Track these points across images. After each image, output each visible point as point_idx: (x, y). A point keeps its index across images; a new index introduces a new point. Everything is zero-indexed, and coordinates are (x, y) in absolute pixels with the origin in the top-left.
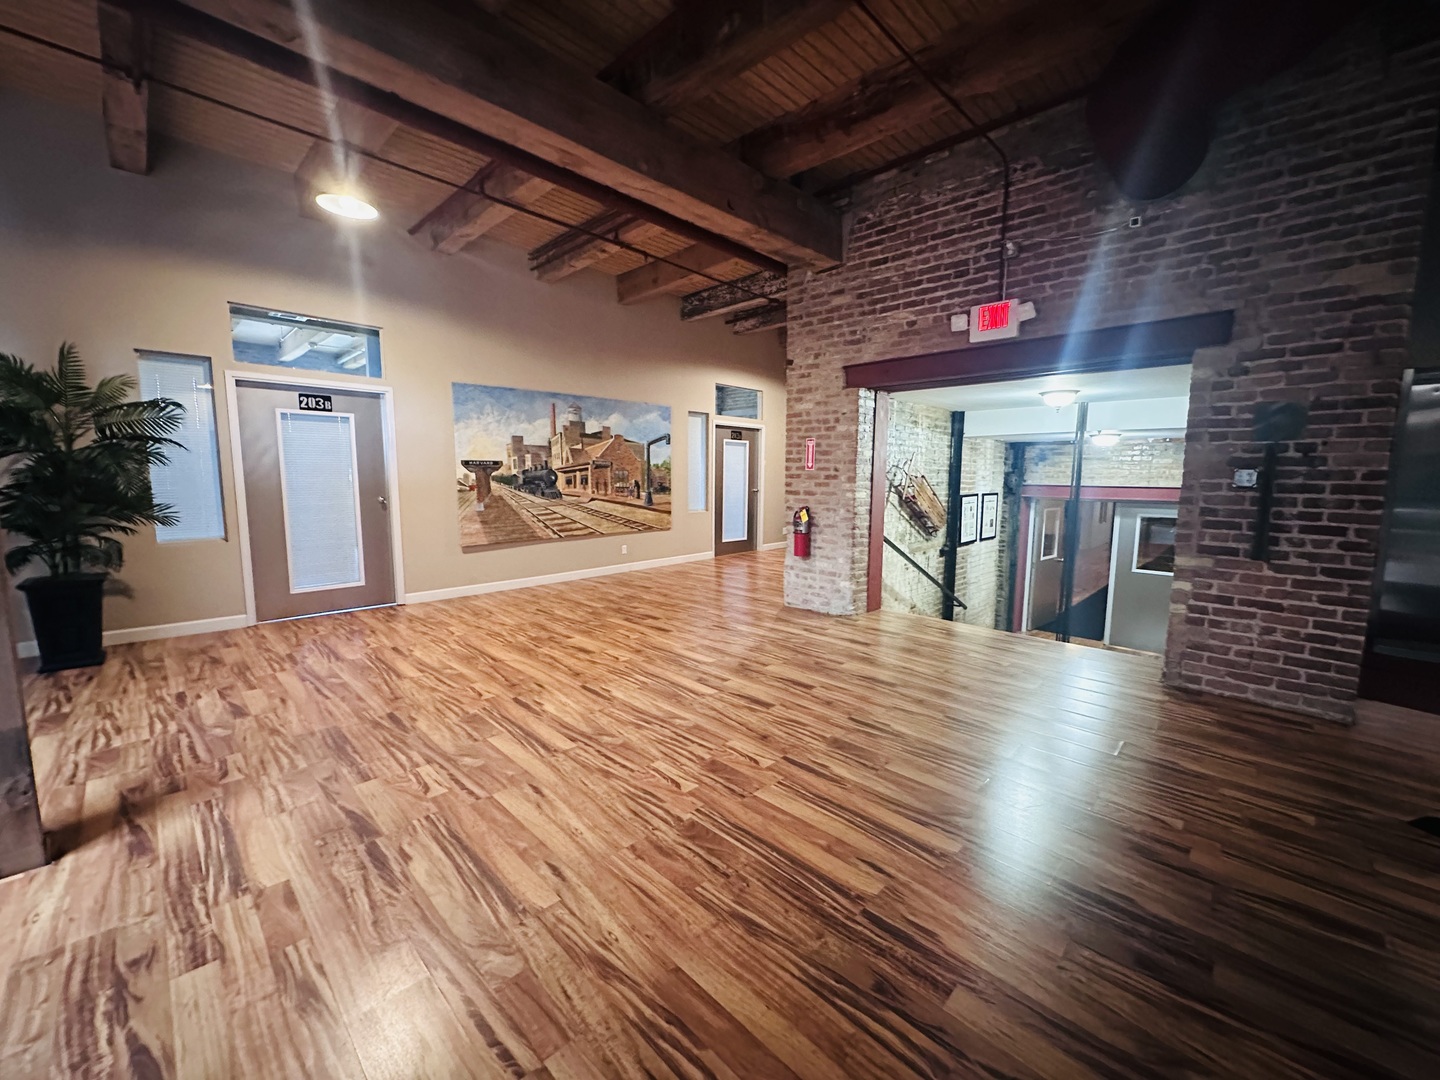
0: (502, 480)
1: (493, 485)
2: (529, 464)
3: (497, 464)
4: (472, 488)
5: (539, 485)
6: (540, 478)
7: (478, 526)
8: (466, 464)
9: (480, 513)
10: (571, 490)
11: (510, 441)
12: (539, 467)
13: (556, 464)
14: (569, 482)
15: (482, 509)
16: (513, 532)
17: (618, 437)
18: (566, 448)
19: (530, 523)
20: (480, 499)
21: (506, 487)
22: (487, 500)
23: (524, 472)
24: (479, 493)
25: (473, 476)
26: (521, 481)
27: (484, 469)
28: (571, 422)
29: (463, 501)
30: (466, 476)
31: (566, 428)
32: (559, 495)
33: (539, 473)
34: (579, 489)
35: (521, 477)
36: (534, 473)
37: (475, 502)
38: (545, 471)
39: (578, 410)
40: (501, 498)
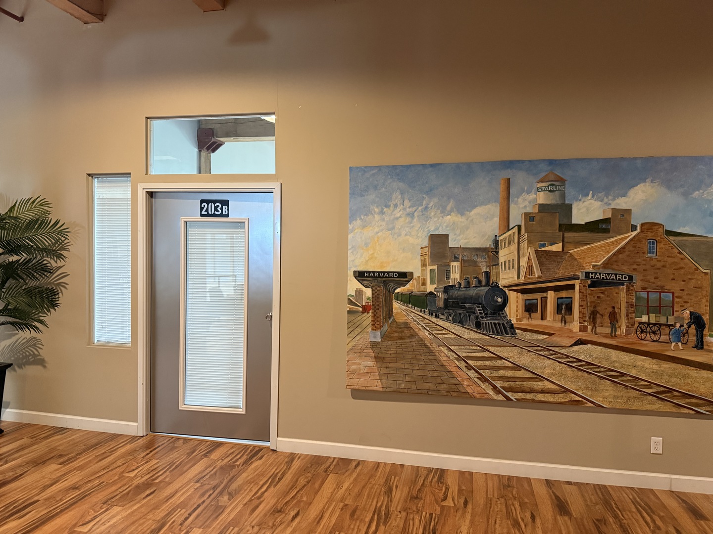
0: (411, 299)
1: (396, 305)
2: (455, 276)
3: (404, 277)
4: (365, 309)
5: (471, 311)
6: (475, 300)
7: (371, 363)
8: (360, 275)
9: (374, 345)
10: (535, 321)
11: (426, 242)
12: (474, 283)
13: (506, 278)
14: (530, 308)
15: (379, 340)
16: (424, 379)
17: (649, 227)
18: (529, 252)
19: (453, 369)
20: (376, 325)
21: (416, 310)
22: (386, 328)
23: (447, 289)
24: (375, 316)
25: (368, 292)
26: (441, 304)
27: (385, 284)
28: (541, 206)
29: (352, 327)
30: (359, 293)
31: (529, 217)
32: (509, 329)
33: (473, 292)
34: (551, 320)
35: (442, 296)
36: (463, 292)
37: (370, 329)
38: (484, 290)
39: (556, 183)
40: (407, 326)
